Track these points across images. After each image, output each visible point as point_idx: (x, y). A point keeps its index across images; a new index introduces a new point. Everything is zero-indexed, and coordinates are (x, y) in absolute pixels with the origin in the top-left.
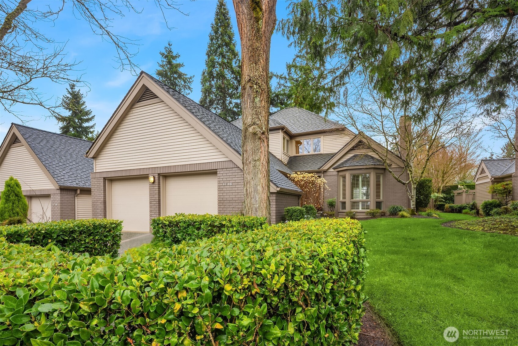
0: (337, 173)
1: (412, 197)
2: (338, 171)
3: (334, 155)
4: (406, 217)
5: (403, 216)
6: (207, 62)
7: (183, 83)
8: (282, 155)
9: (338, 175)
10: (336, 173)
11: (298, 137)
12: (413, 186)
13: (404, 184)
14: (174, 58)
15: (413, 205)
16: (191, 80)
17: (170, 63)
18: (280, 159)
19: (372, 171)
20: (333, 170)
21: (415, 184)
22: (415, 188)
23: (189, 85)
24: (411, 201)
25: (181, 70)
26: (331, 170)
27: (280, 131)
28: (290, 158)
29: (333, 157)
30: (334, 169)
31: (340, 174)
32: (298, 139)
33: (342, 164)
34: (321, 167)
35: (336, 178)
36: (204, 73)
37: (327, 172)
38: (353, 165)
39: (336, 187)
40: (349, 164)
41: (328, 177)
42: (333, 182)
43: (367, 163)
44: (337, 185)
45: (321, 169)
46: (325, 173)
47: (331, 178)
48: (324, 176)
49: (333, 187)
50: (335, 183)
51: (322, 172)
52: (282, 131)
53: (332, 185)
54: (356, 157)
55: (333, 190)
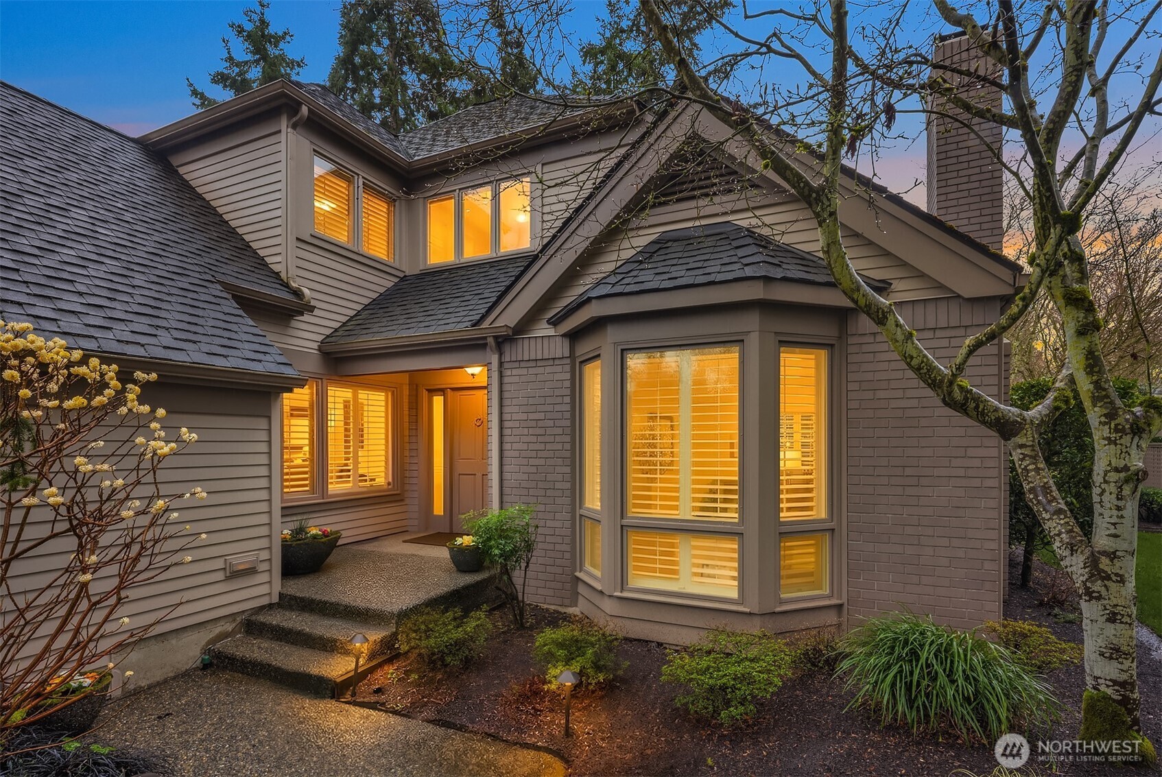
0: (567, 343)
2: (572, 335)
9: (572, 355)
10: (560, 348)
11: (437, 181)
18: (283, 275)
19: (753, 322)
20: (549, 331)
26: (543, 330)
27: (284, 123)
28: (404, 279)
30: (554, 322)
34: (488, 311)
35: (562, 374)
37: (520, 342)
38: (628, 289)
39: (560, 431)
40: (626, 281)
41: (524, 371)
42: (549, 400)
43: (717, 269)
44: (568, 415)
45: (485, 324)
46: (507, 348)
47: (540, 378)
48: (501, 364)
49: (549, 431)
50: (558, 408)
51: (491, 341)
52: (289, 119)
53: (542, 416)
54: (669, 244)
55: (549, 446)
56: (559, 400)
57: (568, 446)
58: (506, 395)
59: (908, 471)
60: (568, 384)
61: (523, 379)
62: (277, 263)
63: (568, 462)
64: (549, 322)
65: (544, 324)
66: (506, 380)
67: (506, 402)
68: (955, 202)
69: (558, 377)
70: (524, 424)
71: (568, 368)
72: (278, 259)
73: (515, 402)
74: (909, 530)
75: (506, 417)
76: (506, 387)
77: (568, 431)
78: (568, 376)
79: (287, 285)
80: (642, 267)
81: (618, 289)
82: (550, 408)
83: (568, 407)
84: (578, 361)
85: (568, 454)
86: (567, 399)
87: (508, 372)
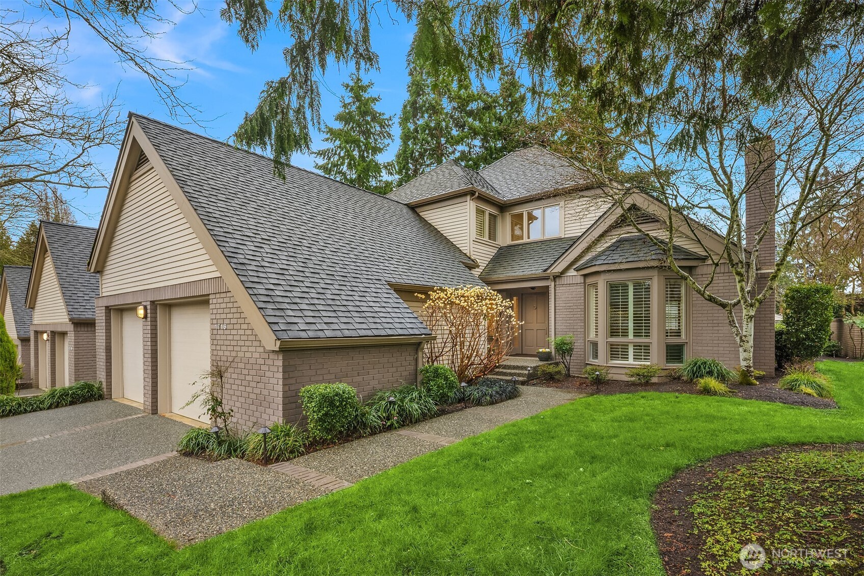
0: (582, 278)
1: (742, 340)
2: (585, 276)
3: (575, 241)
4: (715, 393)
5: (707, 391)
6: (409, 87)
7: (378, 128)
8: (472, 245)
9: (585, 283)
10: (580, 280)
11: (517, 207)
12: (744, 312)
13: (724, 306)
14: (364, 89)
15: (745, 359)
16: (390, 123)
17: (358, 98)
18: (468, 254)
19: (655, 273)
20: (575, 273)
21: (752, 305)
22: (751, 317)
23: (388, 130)
24: (741, 349)
25: (377, 107)
26: (572, 272)
27: (468, 197)
28: (501, 249)
29: (572, 245)
30: (577, 270)
31: (590, 280)
32: (517, 210)
33: (595, 258)
34: (550, 267)
35: (581, 289)
36: (405, 107)
37: (563, 278)
38: (610, 262)
39: (580, 310)
40: (609, 258)
41: (565, 288)
42: (575, 299)
43: (642, 255)
44: (583, 304)
45: (549, 271)
46: (557, 280)
47: (571, 290)
48: (555, 285)
49: (575, 310)
50: (579, 301)
51: (552, 277)
52: (471, 197)
53: (572, 305)
54: (624, 242)
55: (575, 316)
56: (579, 299)
57: (583, 316)
58: (557, 297)
59: (714, 322)
60: (583, 293)
61: (564, 291)
62: (465, 250)
63: (583, 321)
64: (574, 269)
65: (572, 270)
66: (557, 291)
67: (557, 300)
68: (753, 212)
69: (579, 290)
70: (564, 308)
71: (583, 287)
72: (466, 248)
73: (561, 299)
74: (715, 342)
75: (557, 305)
76: (557, 294)
77: (583, 310)
78: (583, 290)
79: (470, 258)
80: (614, 252)
81: (606, 262)
82: (575, 302)
83: (583, 301)
84: (587, 284)
85: (583, 318)
86: (583, 298)
87: (558, 289)
